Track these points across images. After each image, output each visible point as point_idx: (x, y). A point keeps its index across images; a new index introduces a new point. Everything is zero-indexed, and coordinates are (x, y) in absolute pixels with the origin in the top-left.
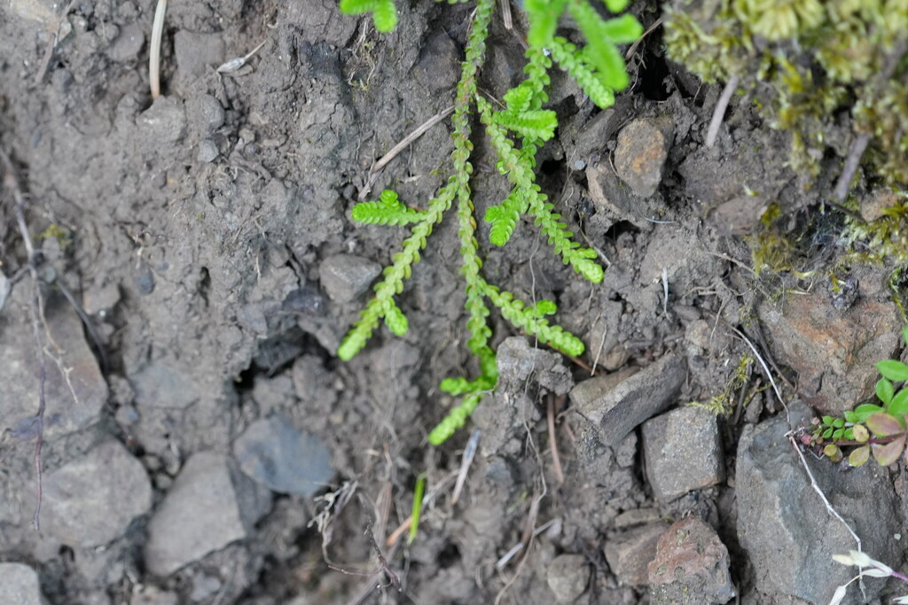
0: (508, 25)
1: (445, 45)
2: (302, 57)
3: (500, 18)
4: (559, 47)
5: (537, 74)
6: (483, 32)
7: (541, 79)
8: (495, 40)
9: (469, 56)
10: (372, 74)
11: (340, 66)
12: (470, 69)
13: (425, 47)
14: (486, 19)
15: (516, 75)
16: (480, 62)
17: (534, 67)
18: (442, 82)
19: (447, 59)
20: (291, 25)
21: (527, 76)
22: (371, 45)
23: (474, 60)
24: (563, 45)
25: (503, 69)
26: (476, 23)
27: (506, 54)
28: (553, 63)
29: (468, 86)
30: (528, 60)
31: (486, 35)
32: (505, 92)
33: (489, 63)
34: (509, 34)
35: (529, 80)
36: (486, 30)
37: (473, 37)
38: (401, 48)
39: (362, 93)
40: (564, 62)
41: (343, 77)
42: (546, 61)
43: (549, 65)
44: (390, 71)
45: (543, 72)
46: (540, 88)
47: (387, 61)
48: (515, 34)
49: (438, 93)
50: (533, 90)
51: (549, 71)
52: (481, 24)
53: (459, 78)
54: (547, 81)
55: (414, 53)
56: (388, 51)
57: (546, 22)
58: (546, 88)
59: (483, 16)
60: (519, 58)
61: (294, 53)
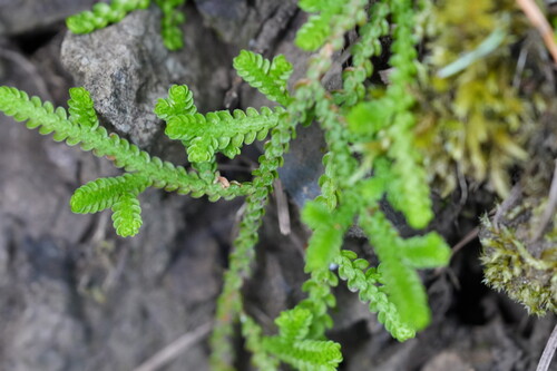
0: (285, 229)
1: (204, 246)
2: (22, 256)
3: (275, 219)
4: (347, 262)
5: (319, 293)
6: (252, 237)
7: (324, 299)
8: (268, 244)
9: (234, 265)
10: (110, 281)
11: (69, 269)
12: (234, 281)
13: (179, 249)
14: (256, 221)
15: (293, 292)
16: (247, 273)
17: (315, 285)
18: (199, 293)
19: (206, 265)
20: (9, 215)
21: (307, 295)
22: (110, 245)
23: (240, 270)
24: (352, 260)
25: (276, 284)
26: (244, 226)
27: (282, 264)
28: (340, 280)
29: (231, 302)
30: (308, 276)
31: (256, 241)
32: (278, 315)
33: (259, 274)
34: (286, 238)
35: (309, 300)
36: (256, 235)
37: (239, 242)
38: (149, 248)
39: (96, 304)
40: (354, 280)
41: (72, 282)
42: (331, 277)
43: (335, 283)
44: (133, 277)
45: (327, 291)
46: (322, 310)
47: (131, 265)
48: (295, 239)
49: (193, 308)
50: (314, 313)
51: (335, 291)
52: (250, 227)
53: (220, 290)
54: (332, 302)
55: (164, 257)
56: (131, 252)
57: (329, 237)
58: (330, 311)
59: (251, 218)
60: (296, 270)
61: (12, 249)
